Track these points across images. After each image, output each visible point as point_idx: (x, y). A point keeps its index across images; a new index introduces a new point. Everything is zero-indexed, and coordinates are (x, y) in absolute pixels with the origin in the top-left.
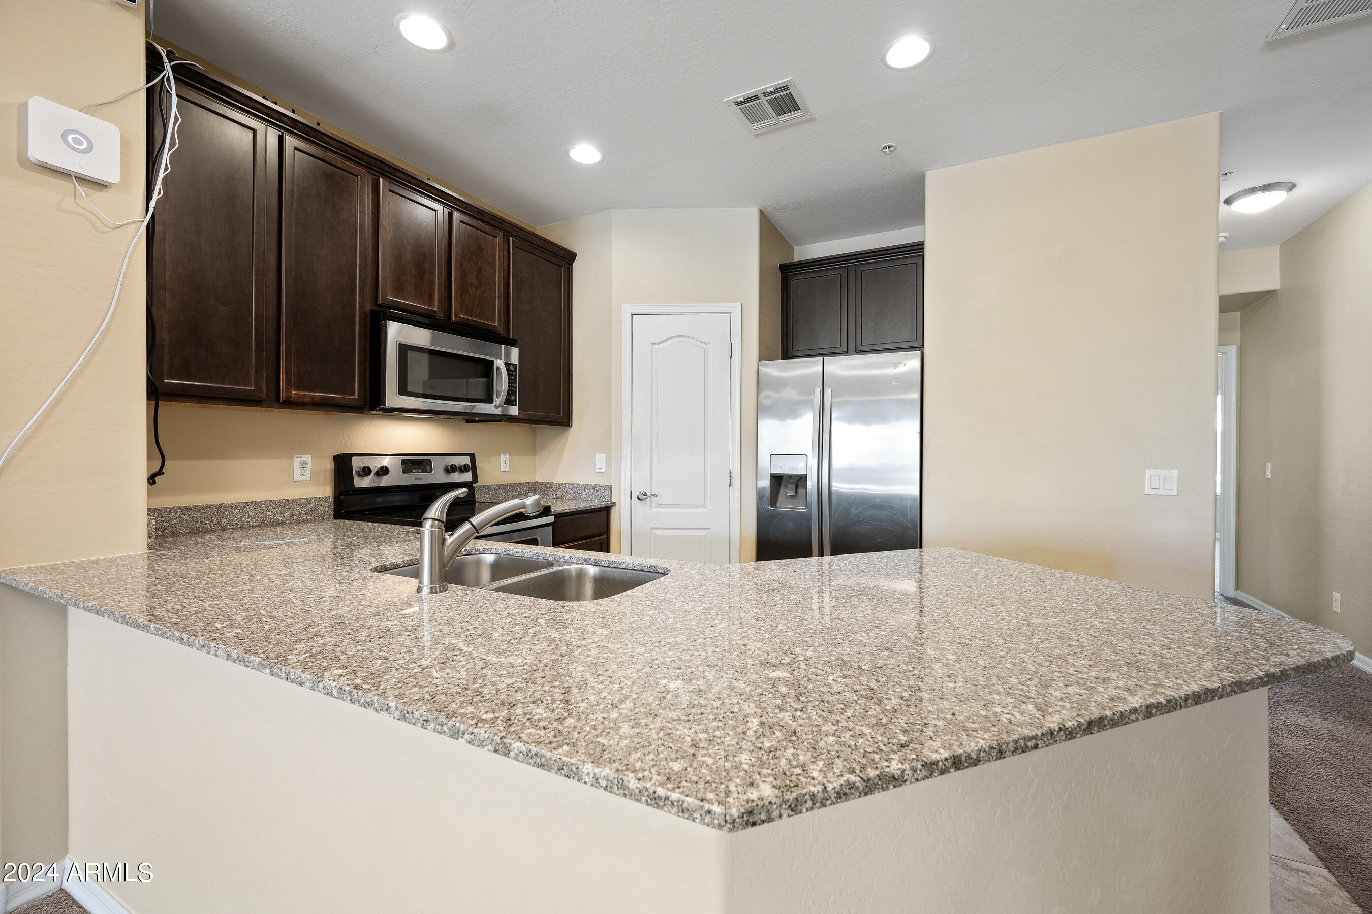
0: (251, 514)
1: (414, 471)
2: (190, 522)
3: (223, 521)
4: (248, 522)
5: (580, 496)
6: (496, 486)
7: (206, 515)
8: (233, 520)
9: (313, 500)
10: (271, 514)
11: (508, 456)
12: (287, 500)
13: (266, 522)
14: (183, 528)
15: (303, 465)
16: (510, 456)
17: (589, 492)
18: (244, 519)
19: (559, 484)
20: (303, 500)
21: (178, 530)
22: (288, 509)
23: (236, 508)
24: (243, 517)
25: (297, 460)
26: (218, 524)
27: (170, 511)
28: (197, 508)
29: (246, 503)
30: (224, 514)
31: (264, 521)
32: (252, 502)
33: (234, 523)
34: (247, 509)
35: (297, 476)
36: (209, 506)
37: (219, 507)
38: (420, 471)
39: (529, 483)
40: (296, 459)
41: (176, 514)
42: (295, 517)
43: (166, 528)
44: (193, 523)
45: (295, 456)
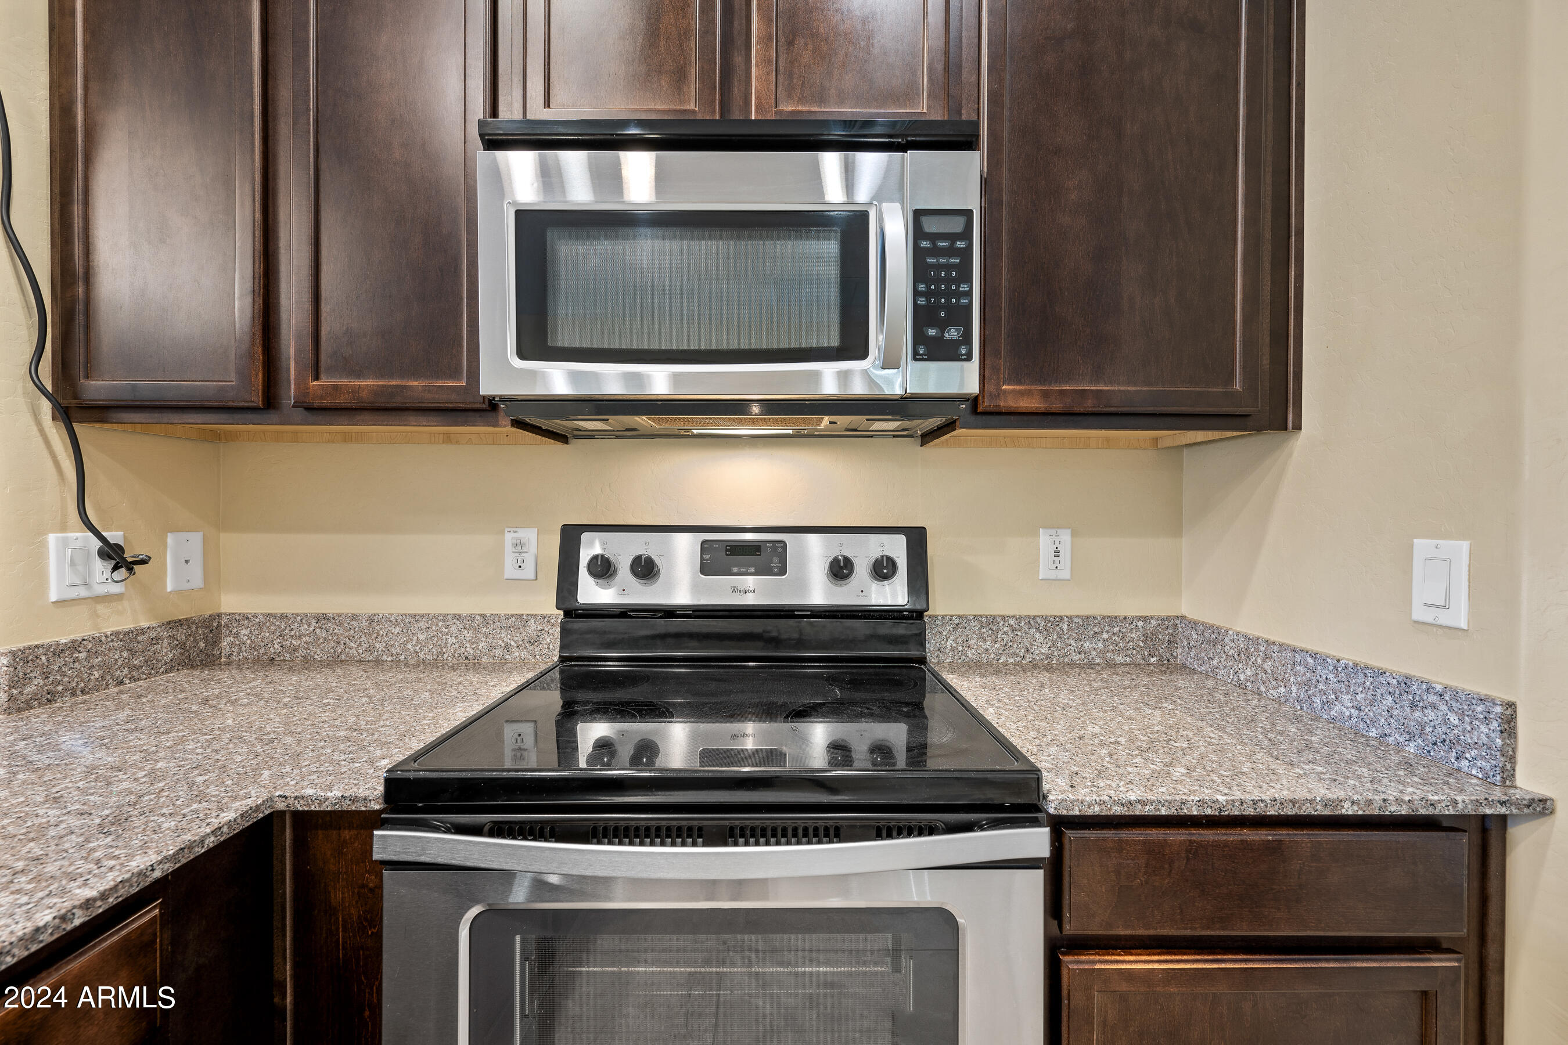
0: (421, 637)
1: (735, 570)
2: (328, 641)
3: (377, 645)
4: (416, 652)
5: (1327, 703)
6: (1019, 619)
7: (352, 632)
8: (392, 646)
9: (532, 621)
10: (455, 641)
11: (1066, 536)
12: (483, 616)
13: (446, 656)
14: (319, 652)
15: (519, 546)
16: (1074, 534)
17: (1373, 702)
18: (409, 646)
19: (1247, 638)
20: (513, 619)
21: (312, 653)
22: (485, 634)
23: (397, 624)
24: (408, 642)
25: (509, 538)
26: (370, 650)
27: (301, 620)
28: (337, 619)
29: (413, 616)
30: (378, 634)
31: (442, 654)
32: (422, 616)
33: (393, 651)
34: (414, 628)
35: (510, 571)
36: (355, 617)
37: (371, 619)
38: (752, 570)
39: (1146, 619)
40: (507, 535)
41: (309, 626)
42: (498, 652)
43: (296, 649)
44: (333, 644)
45: (507, 529)
